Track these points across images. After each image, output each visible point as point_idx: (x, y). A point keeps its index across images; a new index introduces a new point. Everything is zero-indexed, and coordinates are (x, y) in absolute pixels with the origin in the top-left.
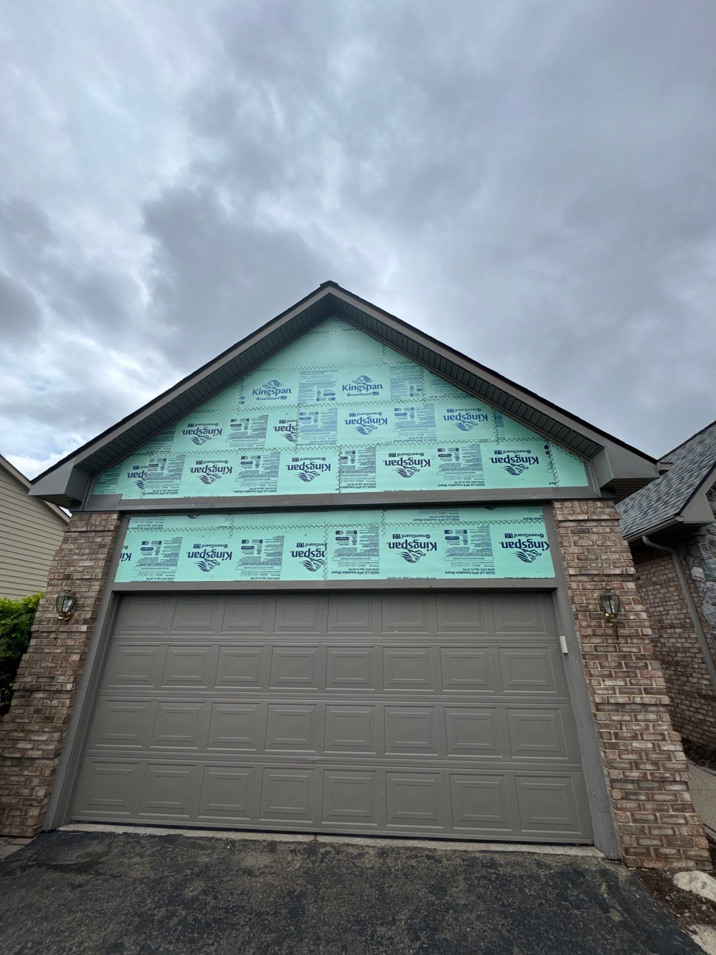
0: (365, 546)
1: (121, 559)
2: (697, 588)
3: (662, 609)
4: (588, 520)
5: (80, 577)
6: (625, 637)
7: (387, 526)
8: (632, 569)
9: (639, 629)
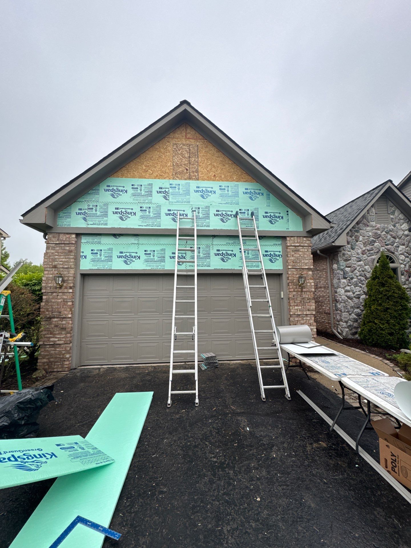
0: (204, 254)
1: (81, 258)
2: (333, 272)
3: (318, 281)
4: (299, 246)
5: (62, 267)
6: (305, 292)
7: (214, 245)
8: (312, 266)
9: (310, 289)
